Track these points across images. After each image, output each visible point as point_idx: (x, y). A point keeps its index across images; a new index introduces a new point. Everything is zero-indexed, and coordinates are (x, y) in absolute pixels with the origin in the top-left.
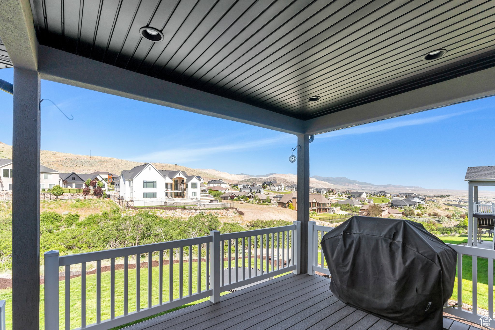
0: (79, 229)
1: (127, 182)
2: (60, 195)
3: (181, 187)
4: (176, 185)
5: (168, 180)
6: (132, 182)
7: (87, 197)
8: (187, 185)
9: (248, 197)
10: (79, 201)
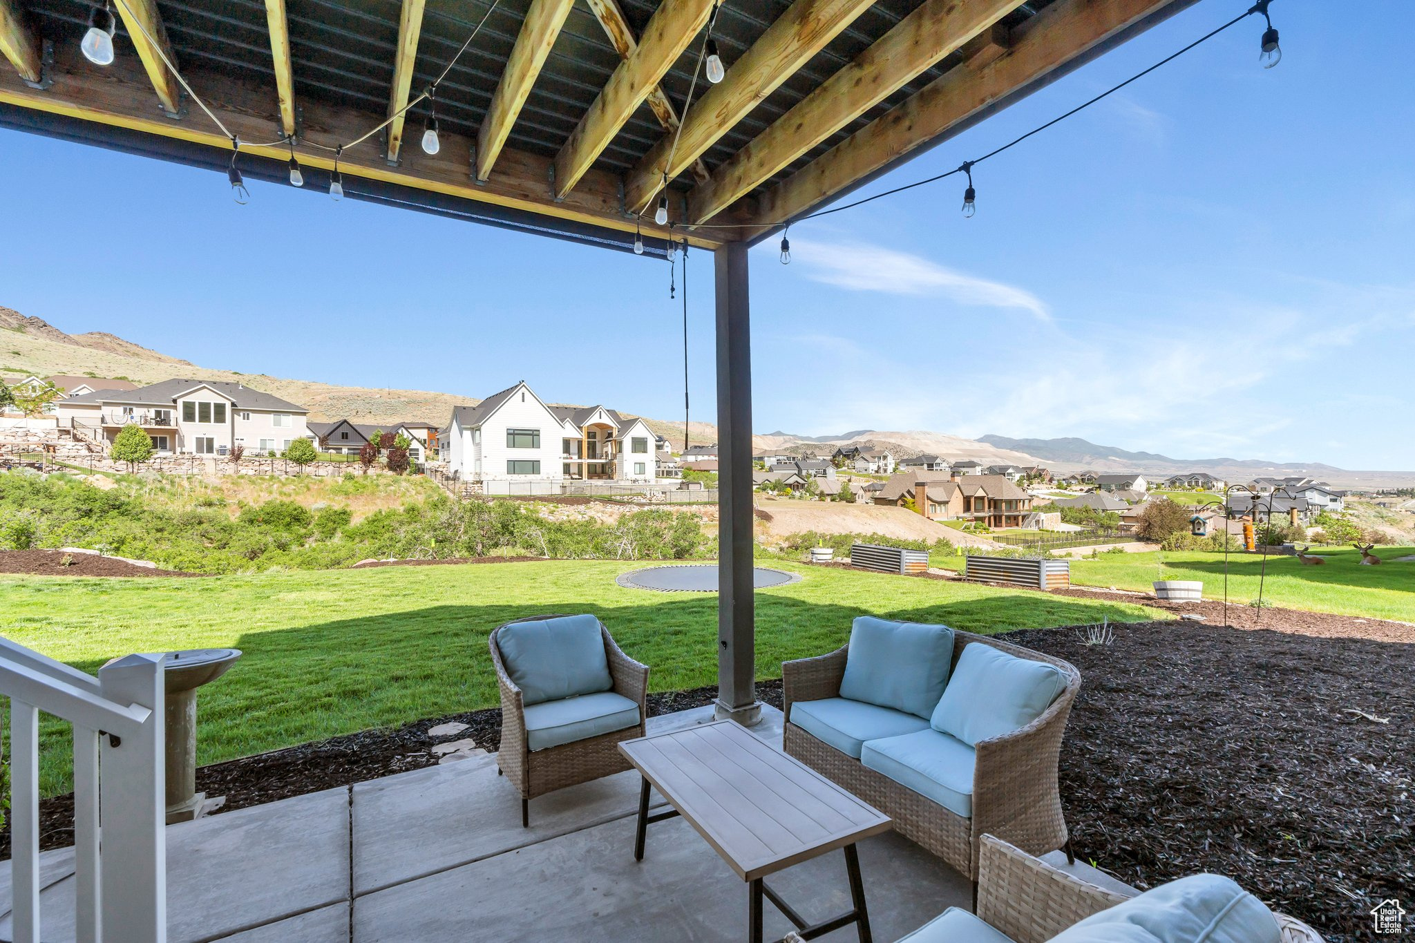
0: (350, 544)
1: (467, 434)
2: (307, 461)
3: (605, 450)
4: (592, 447)
5: (571, 431)
6: (478, 432)
7: (371, 471)
8: (621, 443)
9: (790, 485)
10: (350, 477)
